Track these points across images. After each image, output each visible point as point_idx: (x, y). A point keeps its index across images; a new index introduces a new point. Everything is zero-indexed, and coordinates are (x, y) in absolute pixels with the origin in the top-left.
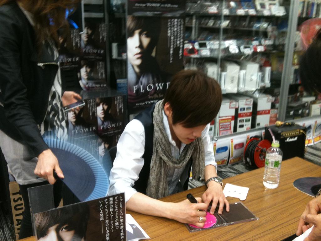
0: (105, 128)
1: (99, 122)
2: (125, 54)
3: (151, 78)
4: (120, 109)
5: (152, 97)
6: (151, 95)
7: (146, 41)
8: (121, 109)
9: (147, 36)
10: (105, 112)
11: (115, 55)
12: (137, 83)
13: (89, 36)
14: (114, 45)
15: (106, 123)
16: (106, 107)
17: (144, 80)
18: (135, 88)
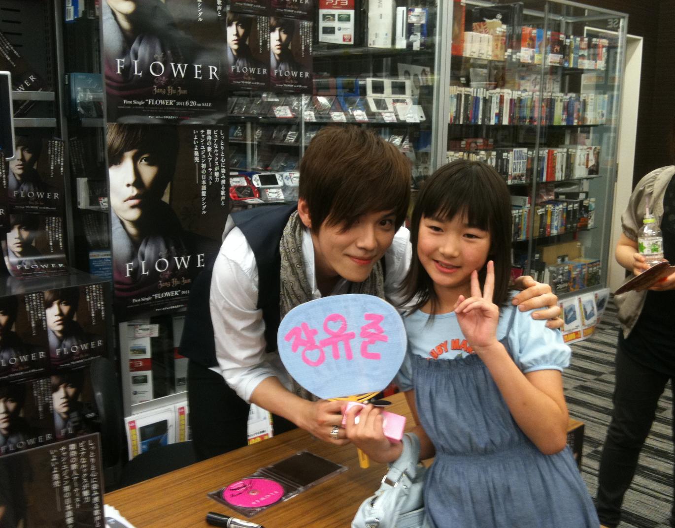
0: (66, 352)
1: (53, 340)
2: (106, 199)
3: (162, 246)
4: (98, 312)
5: (168, 284)
6: (165, 281)
7: (148, 173)
8: (100, 311)
9: (150, 163)
10: (65, 319)
11: (83, 202)
12: (133, 256)
13: (26, 165)
14: (82, 183)
15: (67, 343)
16: (65, 309)
17: (148, 250)
18: (128, 268)
